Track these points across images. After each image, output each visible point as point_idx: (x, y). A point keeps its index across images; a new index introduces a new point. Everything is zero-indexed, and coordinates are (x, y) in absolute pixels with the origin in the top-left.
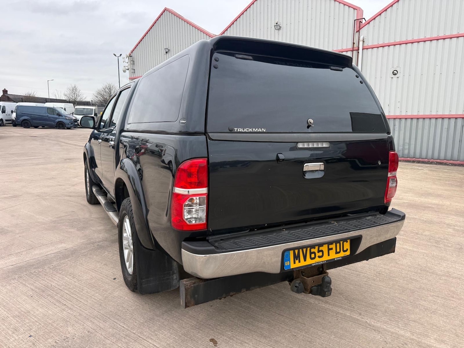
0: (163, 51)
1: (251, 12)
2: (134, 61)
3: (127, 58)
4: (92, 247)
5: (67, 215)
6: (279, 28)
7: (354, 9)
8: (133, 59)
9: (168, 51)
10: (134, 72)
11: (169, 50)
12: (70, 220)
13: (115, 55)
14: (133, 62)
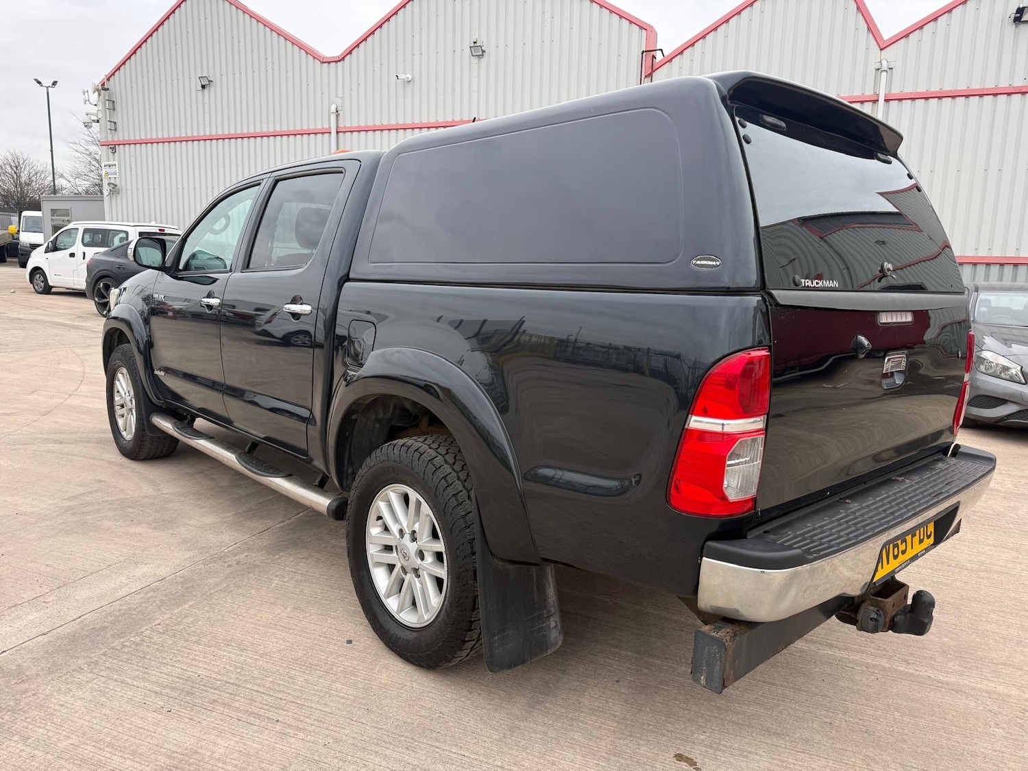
0: (193, 80)
1: (416, 11)
2: (113, 102)
3: (94, 92)
4: (228, 571)
5: (90, 490)
6: (481, 53)
7: (641, 28)
8: (109, 96)
9: (208, 83)
10: (116, 130)
11: (210, 81)
12: (110, 504)
13: (39, 83)
14: (112, 105)
